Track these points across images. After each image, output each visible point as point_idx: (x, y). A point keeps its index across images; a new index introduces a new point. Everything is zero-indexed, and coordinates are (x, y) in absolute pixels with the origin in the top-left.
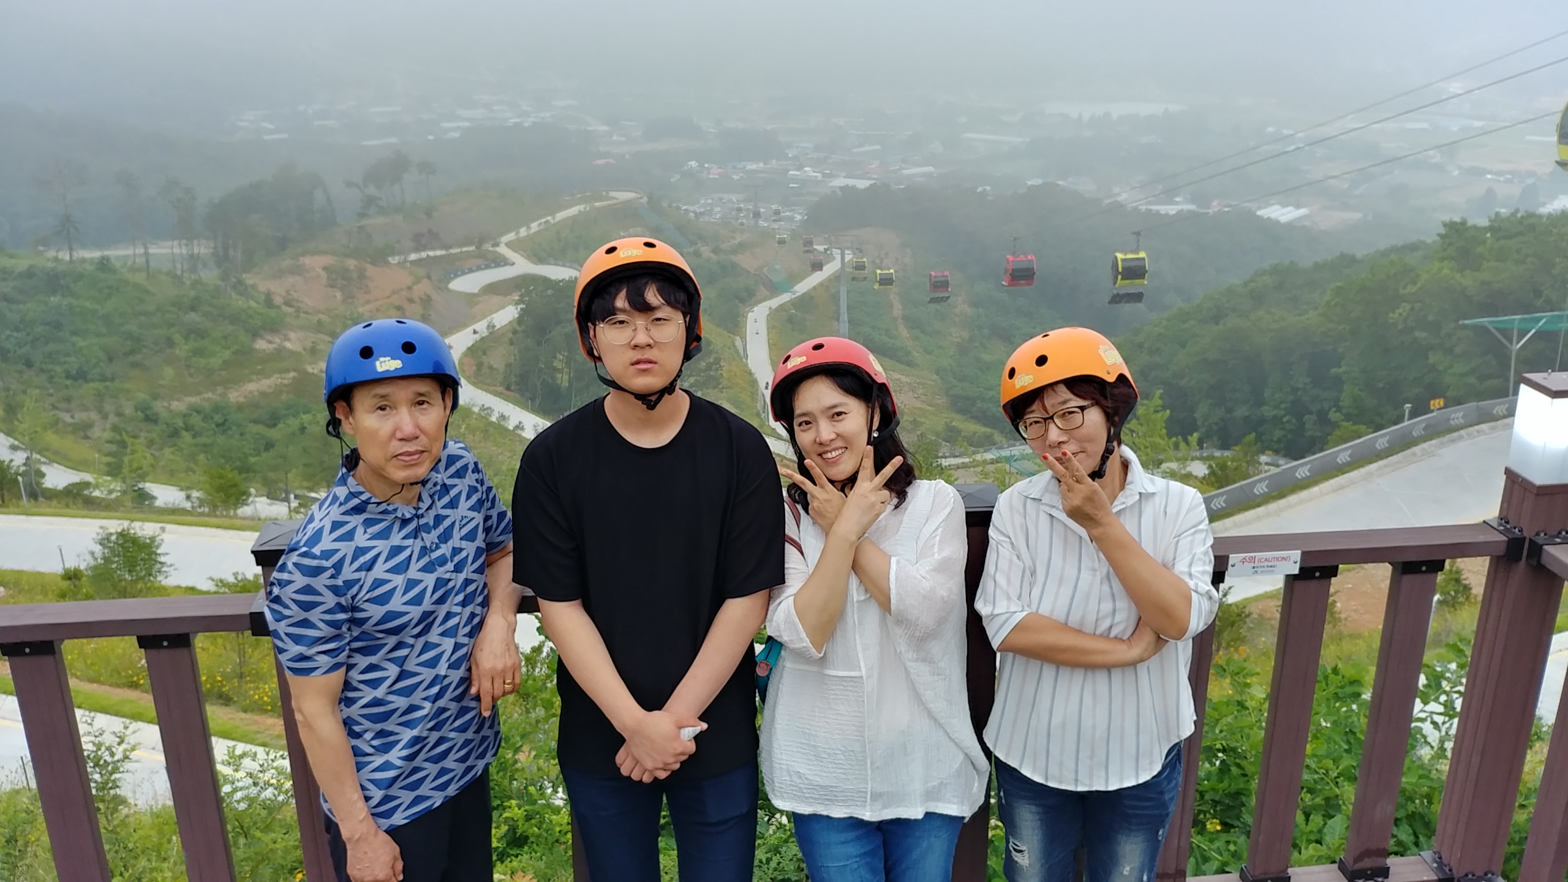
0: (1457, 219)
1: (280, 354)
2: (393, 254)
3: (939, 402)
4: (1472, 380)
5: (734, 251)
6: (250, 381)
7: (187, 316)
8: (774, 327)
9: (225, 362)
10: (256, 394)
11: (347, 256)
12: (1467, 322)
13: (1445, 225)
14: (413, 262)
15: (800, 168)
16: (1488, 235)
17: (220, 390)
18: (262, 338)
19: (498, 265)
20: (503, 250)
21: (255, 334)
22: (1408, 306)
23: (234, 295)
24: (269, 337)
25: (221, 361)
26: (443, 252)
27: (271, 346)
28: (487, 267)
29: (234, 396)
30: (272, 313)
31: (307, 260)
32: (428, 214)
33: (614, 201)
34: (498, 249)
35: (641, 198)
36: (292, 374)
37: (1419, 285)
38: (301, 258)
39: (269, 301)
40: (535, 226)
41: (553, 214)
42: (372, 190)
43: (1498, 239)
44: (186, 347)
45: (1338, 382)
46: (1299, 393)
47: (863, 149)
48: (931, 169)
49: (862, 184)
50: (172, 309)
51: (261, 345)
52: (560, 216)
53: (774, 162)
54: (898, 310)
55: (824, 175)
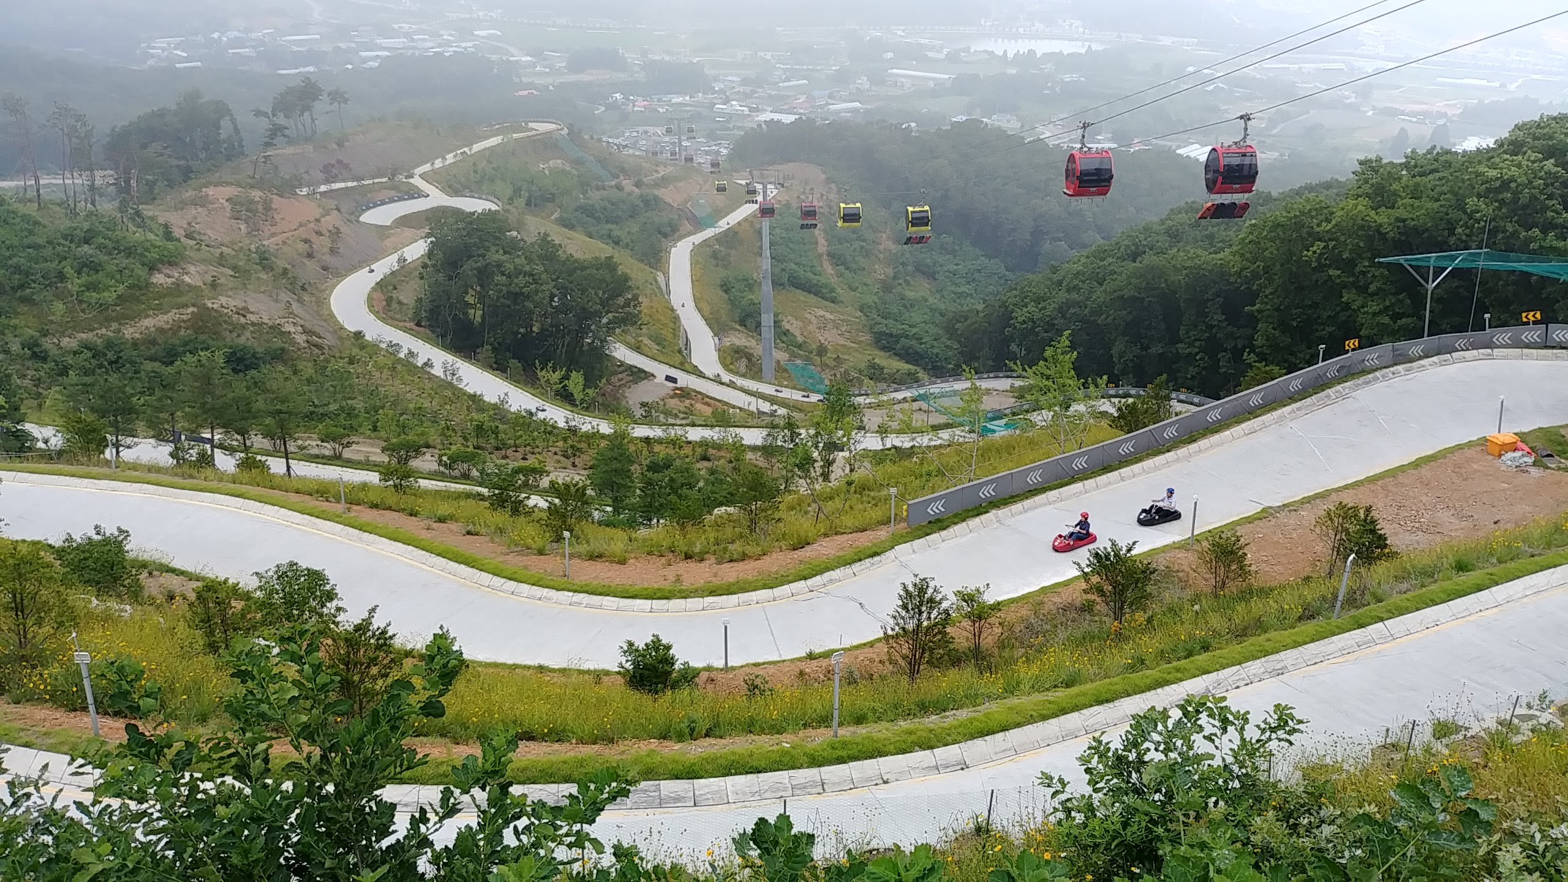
0: (1373, 157)
1: (178, 289)
2: (300, 186)
3: (863, 339)
4: (1386, 320)
5: (657, 185)
6: (147, 316)
7: (79, 249)
8: (697, 262)
9: (119, 297)
10: (152, 329)
11: (252, 187)
12: (1381, 260)
13: (1361, 163)
14: (323, 194)
15: (726, 102)
16: (1404, 172)
17: (115, 326)
18: (159, 271)
19: (412, 197)
20: (417, 181)
21: (152, 268)
22: (1322, 245)
23: (132, 228)
24: (168, 271)
25: (114, 295)
26: (355, 184)
27: (169, 280)
28: (401, 199)
29: (130, 332)
30: (170, 245)
31: (210, 191)
32: (340, 144)
33: (534, 133)
34: (411, 181)
35: (562, 129)
36: (191, 310)
37: (1334, 222)
38: (204, 190)
39: (168, 235)
40: (450, 158)
41: (470, 145)
42: (281, 120)
43: (1414, 176)
44: (79, 281)
45: (1253, 321)
46: (1214, 331)
47: (791, 83)
48: (857, 104)
49: (788, 119)
50: (64, 242)
51: (158, 279)
52: (477, 147)
53: (700, 95)
54: (822, 247)
55: (751, 110)
